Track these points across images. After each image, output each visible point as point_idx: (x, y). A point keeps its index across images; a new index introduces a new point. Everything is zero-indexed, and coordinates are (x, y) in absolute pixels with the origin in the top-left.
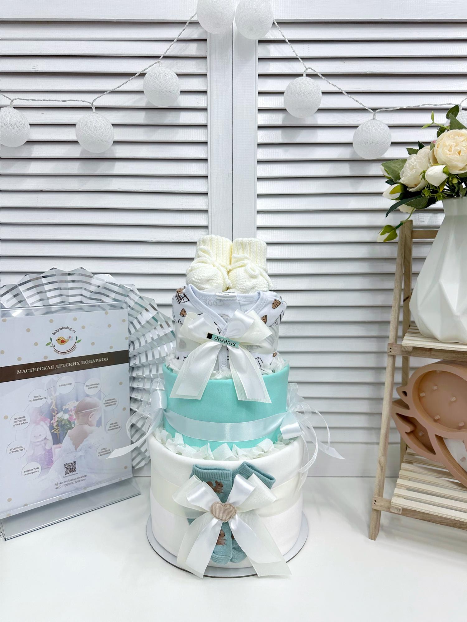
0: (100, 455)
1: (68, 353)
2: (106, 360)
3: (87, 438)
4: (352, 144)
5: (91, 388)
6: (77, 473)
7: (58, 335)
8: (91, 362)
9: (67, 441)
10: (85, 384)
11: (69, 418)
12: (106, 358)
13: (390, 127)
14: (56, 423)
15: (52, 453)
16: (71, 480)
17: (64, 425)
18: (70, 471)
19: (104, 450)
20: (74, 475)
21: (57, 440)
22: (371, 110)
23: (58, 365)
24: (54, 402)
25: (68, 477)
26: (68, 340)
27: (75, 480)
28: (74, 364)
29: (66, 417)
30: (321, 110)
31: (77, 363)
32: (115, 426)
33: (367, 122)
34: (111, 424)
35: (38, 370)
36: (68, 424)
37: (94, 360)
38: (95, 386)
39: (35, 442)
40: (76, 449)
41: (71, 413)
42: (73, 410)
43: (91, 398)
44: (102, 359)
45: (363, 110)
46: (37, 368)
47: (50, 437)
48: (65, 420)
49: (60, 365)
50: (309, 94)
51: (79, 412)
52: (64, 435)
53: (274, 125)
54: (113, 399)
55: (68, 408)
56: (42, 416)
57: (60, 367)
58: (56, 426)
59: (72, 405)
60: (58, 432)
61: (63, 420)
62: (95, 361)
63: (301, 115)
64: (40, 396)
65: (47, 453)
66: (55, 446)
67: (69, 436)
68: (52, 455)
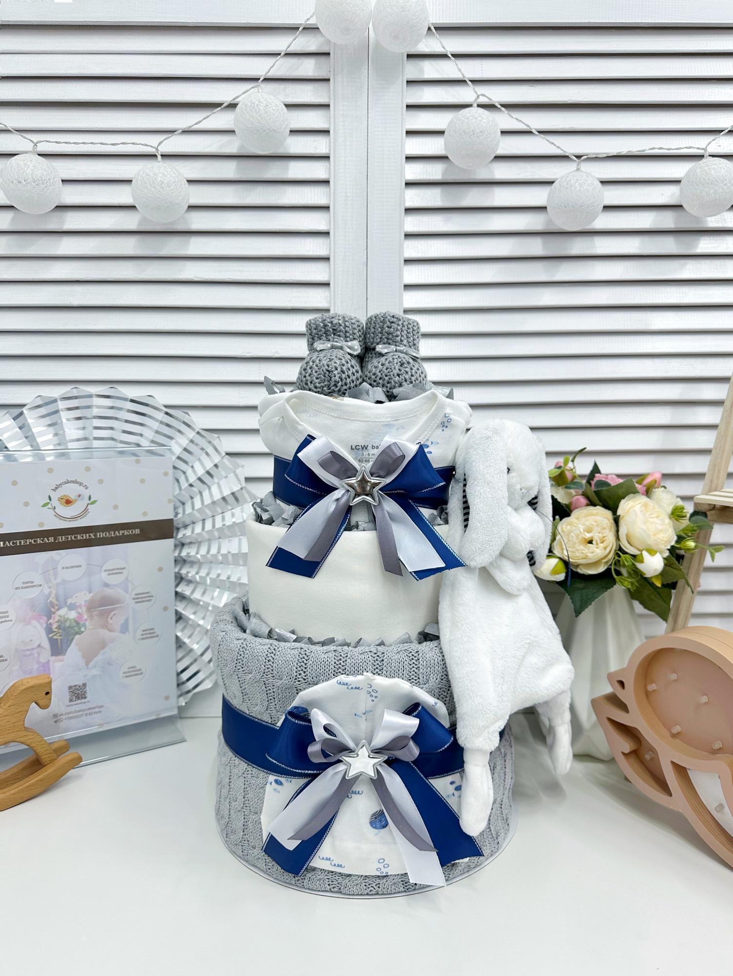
0: (126, 677)
1: (77, 520)
2: (136, 533)
3: (105, 650)
4: (545, 208)
5: (112, 574)
6: (89, 702)
7: (61, 492)
8: (113, 535)
9: (73, 653)
10: (102, 567)
11: (77, 617)
12: (136, 530)
13: (603, 182)
14: (56, 624)
15: (49, 668)
16: (79, 711)
17: (69, 627)
18: (78, 698)
19: (132, 670)
20: (83, 704)
21: (58, 648)
22: (574, 157)
23: (60, 537)
24: (54, 592)
25: (74, 706)
26: (76, 500)
27: (85, 712)
28: (86, 536)
29: (73, 615)
30: (498, 158)
31: (90, 536)
32: (150, 634)
33: (568, 174)
34: (143, 631)
35: (29, 543)
36: (75, 627)
37: (117, 532)
38: (119, 571)
39: (22, 651)
40: (87, 664)
41: (80, 610)
42: (84, 606)
43: (111, 588)
44: (130, 532)
45: (564, 158)
46: (28, 540)
47: (46, 644)
48: (71, 620)
49: (63, 537)
50: (481, 132)
51: (93, 610)
52: (69, 643)
53: (430, 180)
54: (147, 593)
55: (75, 603)
56: (34, 611)
57: (64, 540)
58: (56, 628)
59: (82, 598)
60: (59, 638)
61: (67, 619)
62: (119, 533)
63: (470, 164)
64: (32, 583)
65: (42, 668)
66: (54, 658)
67: (77, 645)
68: (49, 670)
